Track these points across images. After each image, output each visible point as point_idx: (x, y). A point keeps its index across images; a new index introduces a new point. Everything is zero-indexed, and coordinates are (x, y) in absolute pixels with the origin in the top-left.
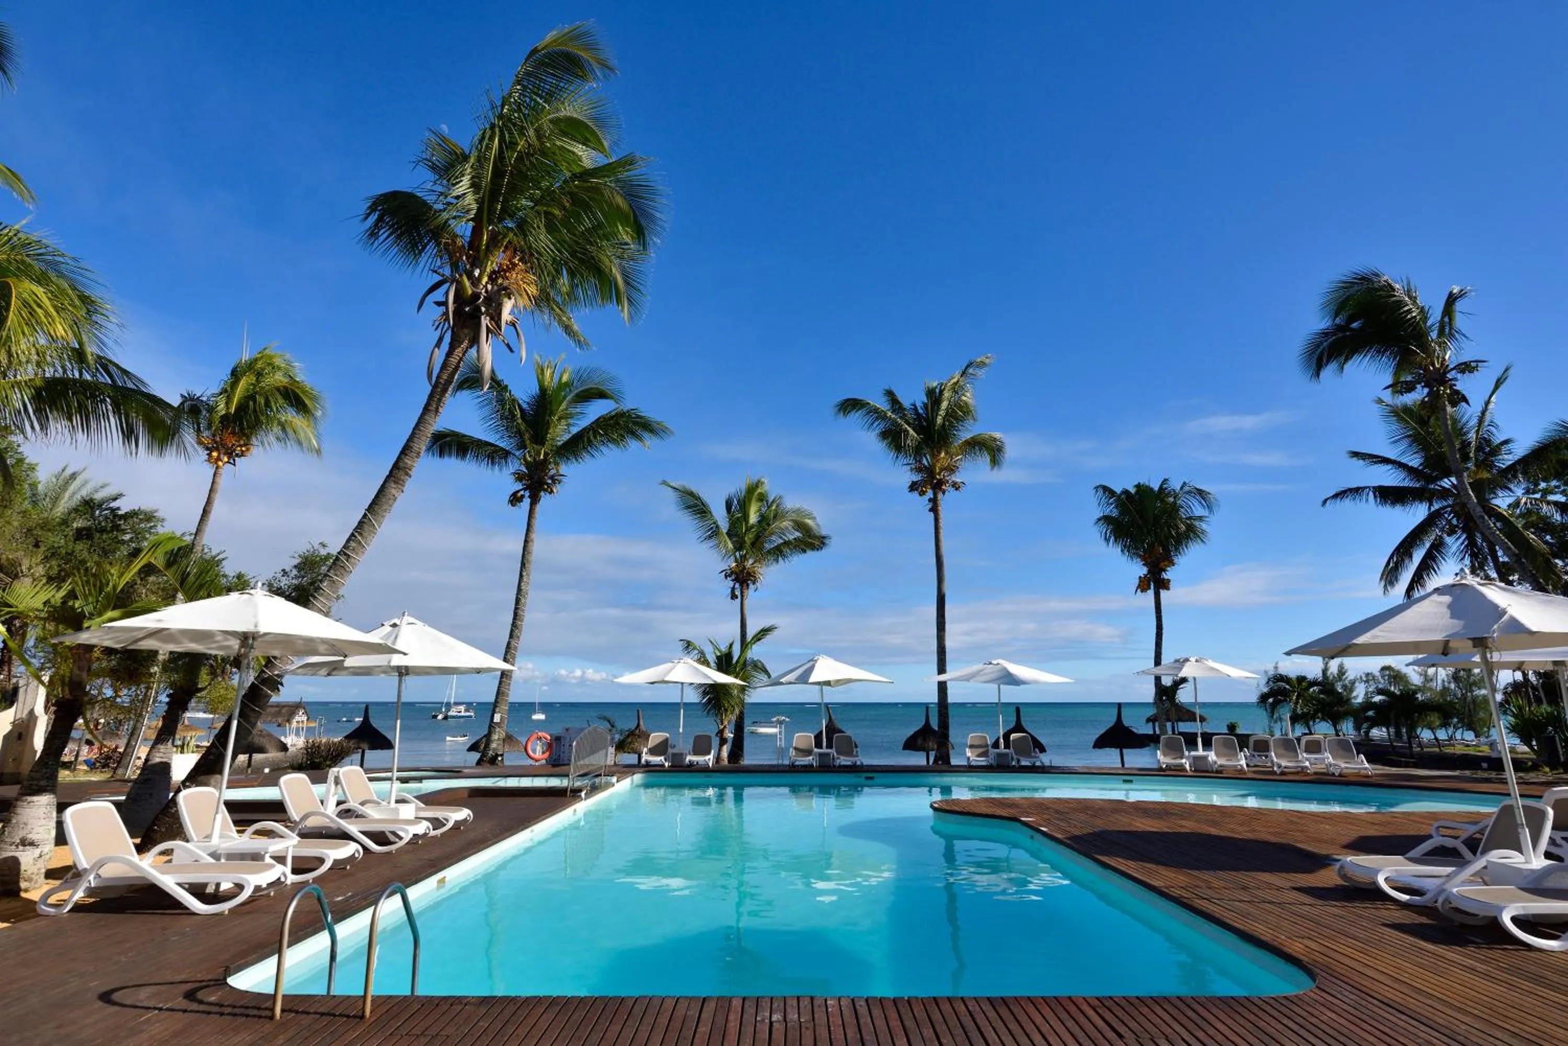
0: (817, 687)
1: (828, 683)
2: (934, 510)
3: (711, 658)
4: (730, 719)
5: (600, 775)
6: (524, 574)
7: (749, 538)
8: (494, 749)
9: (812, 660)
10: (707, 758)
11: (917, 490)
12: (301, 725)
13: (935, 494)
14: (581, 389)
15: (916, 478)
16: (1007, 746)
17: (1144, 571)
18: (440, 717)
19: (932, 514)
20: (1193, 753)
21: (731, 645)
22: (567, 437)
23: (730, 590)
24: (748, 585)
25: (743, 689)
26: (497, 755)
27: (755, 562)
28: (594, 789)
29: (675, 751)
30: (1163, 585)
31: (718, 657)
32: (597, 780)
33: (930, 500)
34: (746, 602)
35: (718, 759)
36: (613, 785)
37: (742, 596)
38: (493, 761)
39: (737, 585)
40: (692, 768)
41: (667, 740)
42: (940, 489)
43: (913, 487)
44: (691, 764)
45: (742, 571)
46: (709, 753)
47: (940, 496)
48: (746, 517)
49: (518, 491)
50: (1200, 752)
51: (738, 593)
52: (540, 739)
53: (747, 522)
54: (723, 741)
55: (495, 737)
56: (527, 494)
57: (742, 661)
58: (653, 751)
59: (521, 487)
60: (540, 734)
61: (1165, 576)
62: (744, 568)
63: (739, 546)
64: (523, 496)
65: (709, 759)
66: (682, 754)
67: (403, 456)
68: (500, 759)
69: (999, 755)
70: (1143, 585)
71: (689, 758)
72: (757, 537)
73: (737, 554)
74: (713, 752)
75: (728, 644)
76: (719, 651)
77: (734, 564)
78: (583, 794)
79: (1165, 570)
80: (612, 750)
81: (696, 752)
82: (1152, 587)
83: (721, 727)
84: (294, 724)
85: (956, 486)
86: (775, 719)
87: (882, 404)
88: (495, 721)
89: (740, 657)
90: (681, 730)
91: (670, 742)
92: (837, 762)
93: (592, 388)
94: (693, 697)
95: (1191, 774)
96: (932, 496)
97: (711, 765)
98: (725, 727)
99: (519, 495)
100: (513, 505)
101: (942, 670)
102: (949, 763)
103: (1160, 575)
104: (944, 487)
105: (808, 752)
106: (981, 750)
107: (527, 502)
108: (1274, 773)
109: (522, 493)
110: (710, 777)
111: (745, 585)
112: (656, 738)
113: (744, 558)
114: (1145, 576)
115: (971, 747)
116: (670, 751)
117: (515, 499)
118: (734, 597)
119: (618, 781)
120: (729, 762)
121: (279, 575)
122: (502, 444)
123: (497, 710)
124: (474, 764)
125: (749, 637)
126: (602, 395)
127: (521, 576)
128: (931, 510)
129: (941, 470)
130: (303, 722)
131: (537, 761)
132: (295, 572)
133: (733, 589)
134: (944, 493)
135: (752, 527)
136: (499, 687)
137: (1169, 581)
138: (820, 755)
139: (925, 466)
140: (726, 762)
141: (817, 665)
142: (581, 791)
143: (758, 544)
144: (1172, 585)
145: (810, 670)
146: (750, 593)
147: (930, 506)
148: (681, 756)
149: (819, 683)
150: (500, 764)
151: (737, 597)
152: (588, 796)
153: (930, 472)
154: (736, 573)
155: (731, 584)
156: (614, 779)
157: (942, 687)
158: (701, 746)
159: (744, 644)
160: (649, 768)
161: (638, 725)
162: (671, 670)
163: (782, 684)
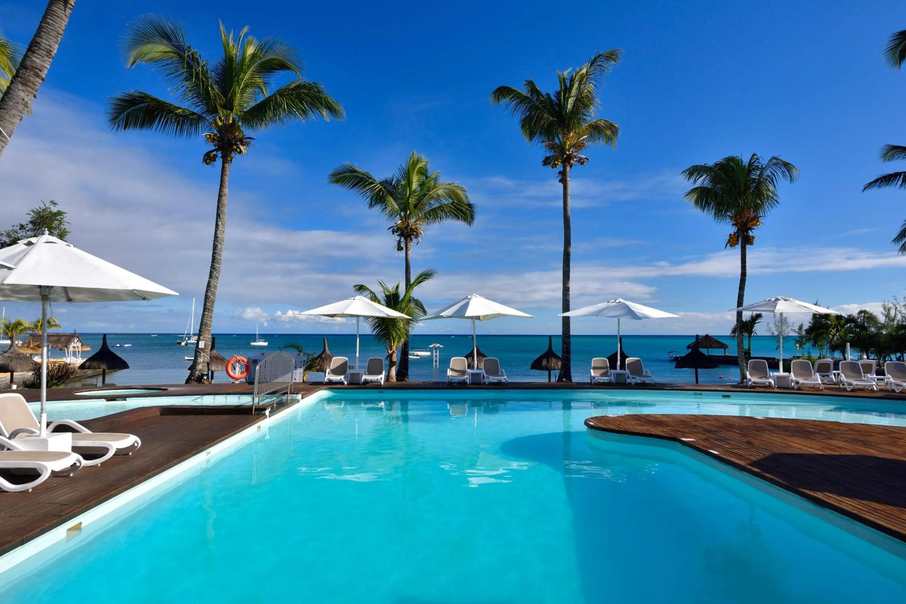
0: (470, 320)
1: (478, 318)
2: (564, 181)
3: (381, 296)
4: (396, 347)
5: (287, 393)
6: (220, 223)
7: (412, 201)
8: (200, 370)
9: (466, 298)
10: (379, 377)
11: (549, 163)
12: (77, 349)
13: (565, 167)
14: (264, 59)
15: (550, 154)
16: (623, 366)
17: (733, 230)
18: (183, 344)
19: (561, 185)
20: (776, 374)
21: (397, 287)
22: (253, 104)
23: (397, 243)
24: (411, 240)
25: (408, 322)
26: (203, 375)
27: (417, 220)
28: (281, 405)
29: (352, 371)
30: (747, 241)
31: (387, 296)
32: (284, 398)
33: (560, 173)
34: (409, 252)
35: (388, 378)
36: (298, 401)
37: (407, 248)
38: (200, 379)
39: (402, 239)
40: (366, 385)
41: (346, 363)
42: (569, 163)
43: (547, 162)
44: (366, 382)
45: (406, 228)
46: (381, 373)
47: (568, 169)
48: (409, 183)
49: (212, 151)
50: (781, 373)
51: (403, 245)
52: (239, 361)
53: (410, 188)
54: (392, 364)
55: (201, 360)
56: (219, 154)
57: (407, 299)
58: (335, 372)
59: (213, 148)
60: (238, 358)
61: (750, 233)
62: (408, 225)
63: (404, 207)
64: (215, 156)
65: (381, 378)
66: (359, 374)
67: (29, 53)
68: (205, 378)
69: (618, 375)
70: (732, 242)
71: (364, 377)
72: (420, 199)
73: (402, 214)
74: (384, 372)
75: (395, 287)
76: (388, 291)
77: (400, 222)
78: (267, 412)
79: (751, 229)
80: (300, 371)
81: (370, 373)
82: (740, 242)
83: (390, 352)
84: (71, 349)
85: (581, 162)
86: (431, 346)
87: (524, 91)
88: (200, 347)
89: (405, 296)
90: (357, 355)
91: (348, 365)
92: (487, 381)
93: (272, 59)
94: (367, 329)
95: (776, 390)
96: (561, 169)
97: (382, 383)
98: (394, 352)
99: (212, 155)
100: (207, 164)
101: (566, 308)
102: (571, 381)
103: (747, 232)
104: (572, 161)
105: (463, 373)
106: (602, 371)
107: (219, 162)
108: (845, 390)
109: (215, 153)
110: (382, 392)
111: (409, 239)
112: (337, 361)
113: (407, 218)
114: (735, 233)
115: (594, 368)
116: (349, 371)
117: (208, 158)
118: (400, 249)
119: (302, 398)
120: (397, 380)
121: (17, 228)
122: (196, 110)
123: (201, 338)
124: (184, 383)
125: (412, 280)
126: (283, 66)
127: (217, 225)
128: (560, 181)
129: (570, 147)
130: (78, 347)
131: (237, 379)
132: (30, 226)
133: (399, 242)
134: (571, 166)
135: (415, 192)
136: (202, 319)
137: (753, 237)
138: (473, 374)
139: (557, 144)
140: (394, 380)
141: (471, 302)
142: (265, 409)
143: (419, 206)
144: (755, 241)
145: (466, 306)
146: (412, 244)
147: (560, 178)
148: (358, 375)
149: (472, 318)
150: (207, 383)
151: (402, 249)
152: (272, 413)
153: (561, 149)
154: (402, 230)
155: (398, 238)
156: (299, 396)
157: (566, 321)
158: (374, 369)
159: (409, 286)
160: (330, 384)
161: (325, 350)
162: (348, 306)
163: (442, 317)
